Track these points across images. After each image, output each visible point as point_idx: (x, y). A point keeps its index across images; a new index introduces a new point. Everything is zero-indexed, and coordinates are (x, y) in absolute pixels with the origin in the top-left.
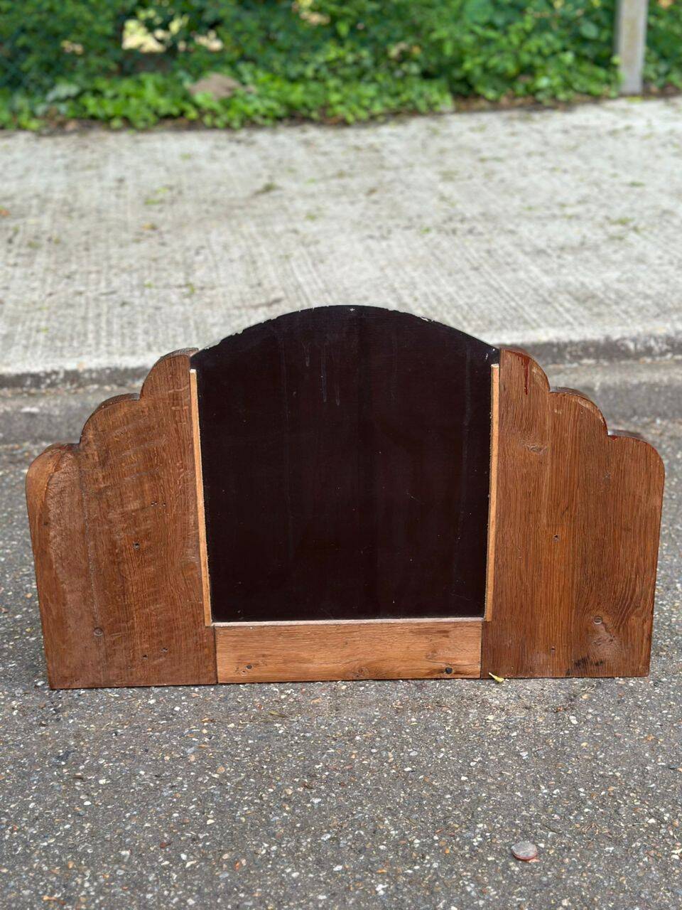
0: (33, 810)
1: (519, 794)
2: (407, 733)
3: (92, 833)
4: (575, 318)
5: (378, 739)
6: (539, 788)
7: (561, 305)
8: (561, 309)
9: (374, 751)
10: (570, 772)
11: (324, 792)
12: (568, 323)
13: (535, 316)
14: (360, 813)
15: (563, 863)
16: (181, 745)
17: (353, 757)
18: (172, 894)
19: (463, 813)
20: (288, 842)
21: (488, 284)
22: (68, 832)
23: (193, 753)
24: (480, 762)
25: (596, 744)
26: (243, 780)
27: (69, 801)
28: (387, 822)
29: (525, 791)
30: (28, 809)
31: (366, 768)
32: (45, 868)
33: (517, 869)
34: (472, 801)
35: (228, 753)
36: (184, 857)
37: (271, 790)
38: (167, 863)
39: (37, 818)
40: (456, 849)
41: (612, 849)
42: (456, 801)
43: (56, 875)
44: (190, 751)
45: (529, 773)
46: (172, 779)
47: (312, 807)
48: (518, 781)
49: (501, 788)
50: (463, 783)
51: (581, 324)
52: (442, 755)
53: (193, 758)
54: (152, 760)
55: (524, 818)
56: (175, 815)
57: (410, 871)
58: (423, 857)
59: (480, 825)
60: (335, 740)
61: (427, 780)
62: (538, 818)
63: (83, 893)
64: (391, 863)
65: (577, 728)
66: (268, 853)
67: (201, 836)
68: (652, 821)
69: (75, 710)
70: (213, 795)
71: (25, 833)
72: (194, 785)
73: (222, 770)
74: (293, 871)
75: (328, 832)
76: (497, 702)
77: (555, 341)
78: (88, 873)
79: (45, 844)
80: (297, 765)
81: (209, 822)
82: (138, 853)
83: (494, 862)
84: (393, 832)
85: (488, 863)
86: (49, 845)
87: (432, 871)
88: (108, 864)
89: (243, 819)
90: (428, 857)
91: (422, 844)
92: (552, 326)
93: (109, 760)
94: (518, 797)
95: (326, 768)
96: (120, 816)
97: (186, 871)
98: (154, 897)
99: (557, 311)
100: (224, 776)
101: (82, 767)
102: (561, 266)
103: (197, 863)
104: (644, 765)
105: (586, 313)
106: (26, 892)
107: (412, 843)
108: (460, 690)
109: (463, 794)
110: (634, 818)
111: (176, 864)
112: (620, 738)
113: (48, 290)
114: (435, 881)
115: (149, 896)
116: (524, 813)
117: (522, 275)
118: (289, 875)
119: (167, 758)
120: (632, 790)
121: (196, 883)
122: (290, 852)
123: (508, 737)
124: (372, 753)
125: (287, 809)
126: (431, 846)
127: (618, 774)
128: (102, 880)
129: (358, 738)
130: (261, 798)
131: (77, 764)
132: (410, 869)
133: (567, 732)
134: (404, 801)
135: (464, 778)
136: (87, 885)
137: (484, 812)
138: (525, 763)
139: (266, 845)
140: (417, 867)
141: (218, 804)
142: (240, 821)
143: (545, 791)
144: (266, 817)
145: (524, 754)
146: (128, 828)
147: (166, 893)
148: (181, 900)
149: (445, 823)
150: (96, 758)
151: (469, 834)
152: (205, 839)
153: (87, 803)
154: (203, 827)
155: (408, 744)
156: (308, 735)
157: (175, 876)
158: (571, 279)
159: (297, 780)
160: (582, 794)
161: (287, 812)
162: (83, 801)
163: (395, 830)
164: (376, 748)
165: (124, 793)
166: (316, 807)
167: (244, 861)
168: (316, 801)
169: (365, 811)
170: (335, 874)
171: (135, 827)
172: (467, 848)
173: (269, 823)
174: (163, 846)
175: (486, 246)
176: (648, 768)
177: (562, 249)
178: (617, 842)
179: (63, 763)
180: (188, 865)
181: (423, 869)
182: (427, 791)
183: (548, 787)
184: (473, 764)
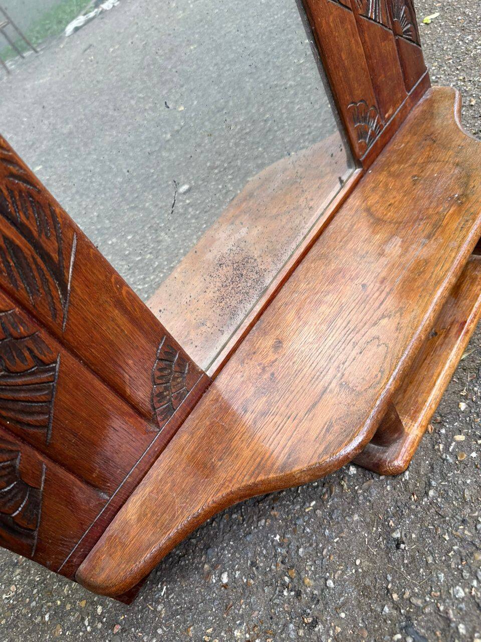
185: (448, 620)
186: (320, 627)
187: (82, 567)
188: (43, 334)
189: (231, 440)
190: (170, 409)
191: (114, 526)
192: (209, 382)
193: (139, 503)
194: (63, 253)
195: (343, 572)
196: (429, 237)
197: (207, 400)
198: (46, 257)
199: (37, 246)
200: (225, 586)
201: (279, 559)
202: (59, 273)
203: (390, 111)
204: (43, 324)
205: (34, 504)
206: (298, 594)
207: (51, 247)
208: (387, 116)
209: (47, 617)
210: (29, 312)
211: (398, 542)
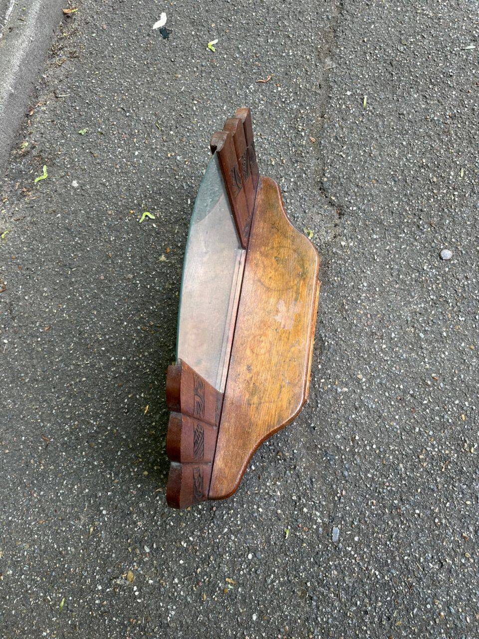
0: (373, 475)
1: (403, 247)
2: (348, 283)
5: (349, 298)
6: (401, 237)
9: (359, 302)
10: (391, 222)
11: (387, 331)
14: (406, 317)
15: (454, 242)
16: (332, 394)
17: (362, 312)
19: (414, 273)
20: (422, 352)
22: (396, 457)
23: (341, 389)
25: (373, 205)
26: (370, 367)
27: (370, 456)
28: (415, 307)
29: (402, 243)
30: (371, 478)
31: (372, 308)
32: (421, 469)
33: (456, 261)
34: (405, 267)
35: (345, 371)
36: (425, 402)
37: (382, 355)
38: (427, 410)
39: (381, 473)
40: (438, 282)
41: (447, 221)
42: (405, 274)
43: (428, 464)
44: (339, 390)
45: (388, 238)
46: (362, 402)
48: (394, 245)
49: (398, 253)
50: (391, 268)
52: (368, 272)
53: (346, 389)
54: (342, 410)
55: (421, 249)
56: (392, 403)
57: (451, 304)
58: (442, 297)
59: (425, 268)
60: (345, 318)
62: (421, 243)
63: (443, 452)
64: (445, 311)
65: (359, 209)
66: (429, 363)
67: (411, 392)
68: (432, 200)
69: (285, 449)
70: (380, 383)
71: (392, 480)
72: (369, 391)
73: (360, 376)
74: (444, 354)
75: (418, 334)
76: (328, 238)
78: (428, 449)
79: (403, 469)
81: (401, 387)
82: (416, 423)
83: (449, 269)
84: (423, 306)
86: (404, 467)
88: (423, 439)
90: (443, 295)
91: (434, 295)
93: (338, 433)
94: (406, 247)
95: (369, 326)
96: (387, 430)
97: (434, 402)
98: (451, 419)
100: (364, 375)
101: (342, 447)
103: (431, 396)
104: (393, 191)
106: (439, 480)
107: (432, 299)
109: (400, 270)
110: (428, 206)
111: (429, 406)
112: (371, 194)
116: (418, 248)
118: (446, 356)
119: (343, 402)
120: (410, 200)
121: (443, 398)
123: (360, 240)
124: (361, 303)
125: (397, 349)
126: (435, 292)
127: (397, 203)
128: (435, 442)
129: (346, 307)
130: (387, 360)
131: (339, 449)
133: (361, 214)
134: (400, 296)
135: (388, 267)
136: (437, 450)
137: (414, 264)
138: (381, 238)
139: (423, 363)
141: (388, 381)
142: (403, 372)
143: (404, 235)
144: (402, 360)
145: (374, 237)
146: (398, 427)
147: (450, 413)
148: (456, 407)
149: (420, 282)
150: (335, 439)
151: (430, 274)
152: (414, 390)
153: (374, 446)
154: (405, 391)
155: (356, 285)
156: (339, 330)
157: (438, 408)
159: (375, 342)
160: (409, 221)
161: (400, 350)
162: (372, 448)
163: (421, 304)
164: (357, 300)
165: (368, 426)
166: (397, 336)
167: (433, 375)
168: (393, 335)
169: (406, 314)
170: (448, 336)
171: (397, 424)
172: (439, 277)
174: (414, 411)
176: (395, 189)
178: (443, 218)
179: (337, 457)
180: (431, 400)
181: (450, 298)
183: (401, 233)
184: (378, 260)
185: (338, 447)
186: (298, 467)
187: (210, 495)
189: (250, 419)
191: (215, 472)
192: (224, 395)
193: (221, 459)
195: (298, 445)
196: (296, 300)
200: (254, 470)
201: (272, 451)
206: (285, 460)
209: (172, 524)
211: (314, 428)
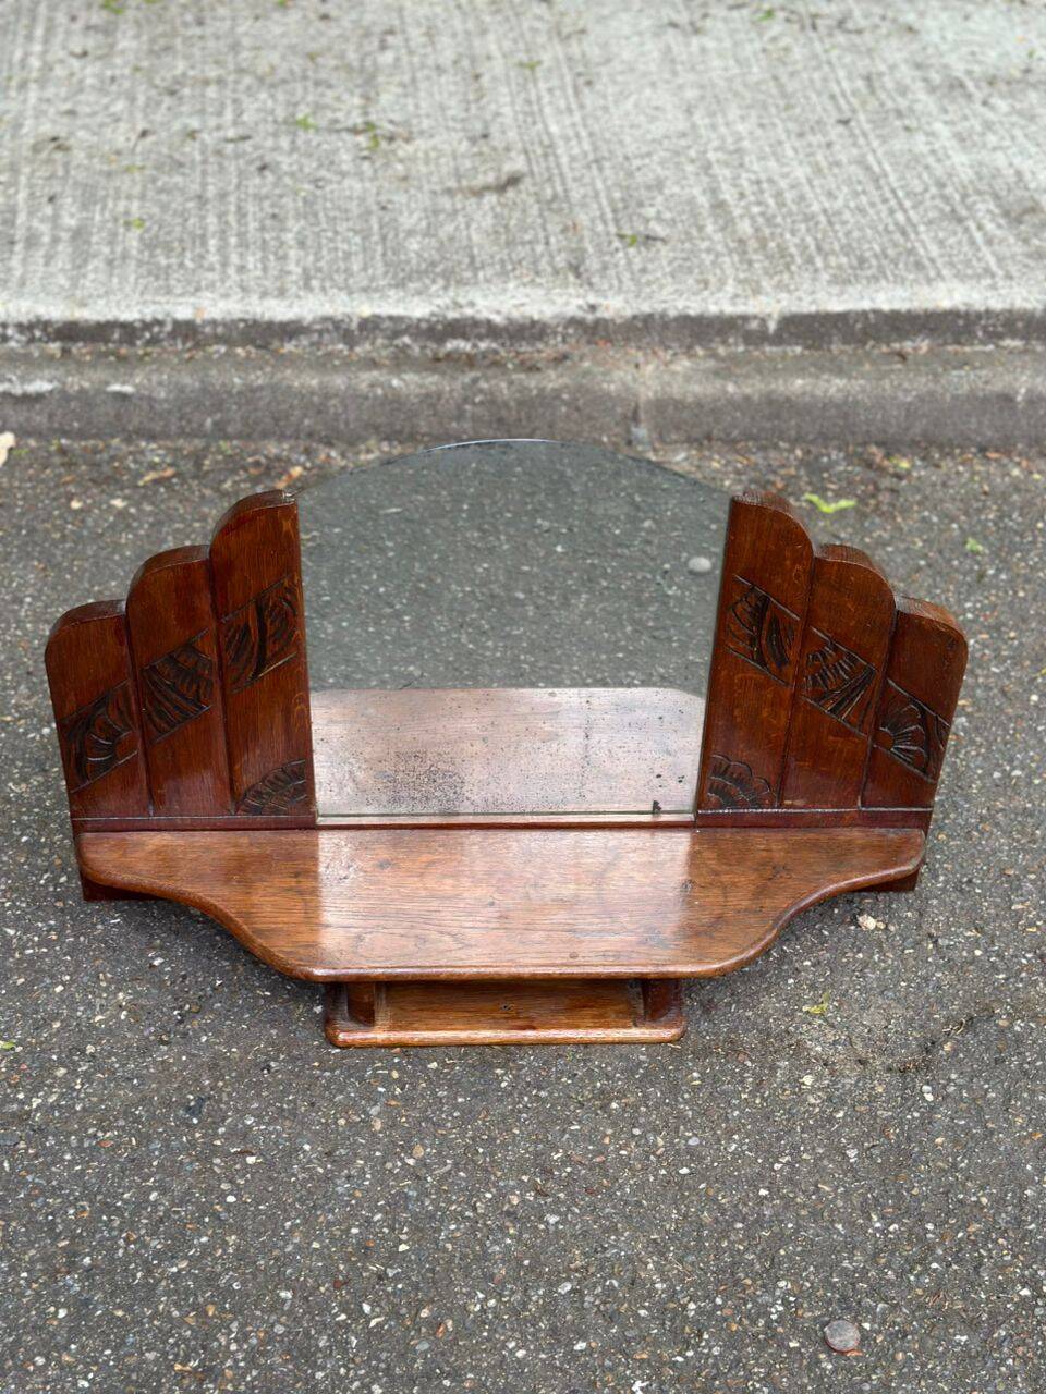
0: (155, 1204)
1: (840, 1227)
2: (686, 1102)
3: (241, 1255)
4: (1000, 260)
5: (643, 1109)
6: (870, 1219)
7: (980, 227)
8: (978, 236)
9: (637, 1132)
10: (915, 1192)
11: (563, 1203)
12: (988, 272)
13: (934, 251)
14: (614, 1246)
15: (894, 1360)
16: (362, 1098)
17: (607, 1141)
18: (351, 1373)
19: (759, 1258)
20: (513, 1292)
21: (861, 162)
22: (206, 1250)
23: (378, 1116)
24: (788, 1163)
25: (956, 1142)
26: (449, 1172)
27: (205, 1193)
28: (650, 1266)
29: (850, 1224)
30: (148, 1201)
31: (625, 1163)
32: (176, 1314)
33: (830, 1366)
34: (774, 1235)
35: (427, 1119)
36: (367, 1308)
37: (489, 1195)
38: (343, 1317)
39: (161, 1220)
40: (746, 1322)
41: (964, 1338)
42: (749, 1236)
43: (191, 1328)
44: (374, 1111)
45: (857, 1188)
46: (350, 1162)
47: (546, 1230)
48: (840, 1203)
49: (815, 1215)
50: (761, 1201)
51: (1009, 277)
52: (734, 1146)
53: (378, 1125)
54: (320, 1123)
55: (844, 1273)
56: (355, 1231)
57: (680, 1359)
58: (700, 1335)
59: (782, 1284)
60: (581, 1105)
61: (711, 1192)
62: (864, 1272)
63: (229, 1363)
64: (656, 1343)
65: (932, 1108)
66: (483, 1311)
67: (391, 1273)
68: (1026, 1292)
69: (209, 1018)
70: (407, 1198)
71: (145, 1246)
72: (382, 1177)
73: (419, 1152)
74: (518, 1348)
75: (568, 1279)
76: (819, 1048)
77: (962, 308)
78: (234, 1326)
79: (174, 1269)
80: (526, 1149)
81: (403, 1248)
82: (304, 1294)
83: (797, 1350)
84: (658, 1286)
85: (790, 1350)
86: (179, 1271)
87: (711, 1361)
88: (262, 1310)
89: (449, 1246)
90: (706, 1336)
91: (700, 1311)
92: (961, 277)
93: (259, 1119)
94: (839, 1233)
95: (567, 1160)
96: (277, 1226)
97: (370, 1332)
98: (326, 1376)
99: (972, 242)
100: (422, 1162)
101: (222, 1130)
102: (988, 126)
103: (386, 1322)
104: (1023, 1188)
105: (1019, 249)
106: (150, 1356)
107: (684, 1307)
108: (767, 1020)
109: (760, 1222)
110: (1000, 1284)
111: (355, 1320)
112: (992, 1132)
113: (140, 126)
114: (715, 1379)
115: (319, 1375)
116: (846, 1264)
117: (920, 144)
118: (512, 1352)
119: (342, 1122)
120: (1003, 1233)
121: (384, 1355)
122: (515, 1312)
123: (831, 1120)
124: (634, 1136)
125: (512, 1231)
126: (711, 1314)
127: (984, 1200)
128: (254, 1341)
129: (614, 1105)
130: (474, 1209)
131: (216, 1125)
132: (680, 1354)
133: (916, 1115)
134: (677, 1229)
135: (763, 1192)
136: (233, 1347)
137: (789, 1257)
138: (852, 1169)
139: (481, 1296)
140: (690, 1353)
141: (415, 1216)
142: (445, 1250)
143: (878, 1225)
144: (483, 1245)
145: (852, 1153)
146: (289, 1248)
147: (342, 1371)
148: (363, 1386)
149: (732, 1274)
150: (241, 1114)
151: (767, 1298)
152: (397, 1279)
153: (231, 1199)
154: (393, 1257)
155: (686, 1121)
156: (543, 1094)
157: (355, 1342)
158: (1000, 160)
159: (525, 1178)
160: (930, 1236)
161: (511, 1237)
162: (224, 1194)
163: (663, 1281)
164: (640, 1126)
165: (283, 1182)
166: (552, 1229)
167: (450, 1324)
168: (553, 1219)
169: (620, 1244)
170: (575, 1356)
171: (298, 1248)
172: (761, 1322)
173: (485, 1256)
174: (337, 1285)
175: (863, 65)
176: (1028, 1192)
177: (992, 82)
178: (972, 1325)
179: (195, 1121)
180: (373, 1323)
181: (699, 1355)
182: (710, 1211)
183: (882, 1217)
184: (777, 1166)
185: (223, 1120)
186: (165, 1048)
187: (88, 835)
188: (217, 686)
190: (257, 811)
191: (135, 836)
192: (311, 826)
194: (277, 656)
195: (219, 1043)
197: (299, 837)
198: (262, 648)
199: (263, 640)
200: (152, 966)
202: (262, 664)
203: (798, 803)
204: (222, 678)
205: (106, 766)
206: (181, 1022)
207: (271, 648)
208: (788, 802)
210: (220, 667)
